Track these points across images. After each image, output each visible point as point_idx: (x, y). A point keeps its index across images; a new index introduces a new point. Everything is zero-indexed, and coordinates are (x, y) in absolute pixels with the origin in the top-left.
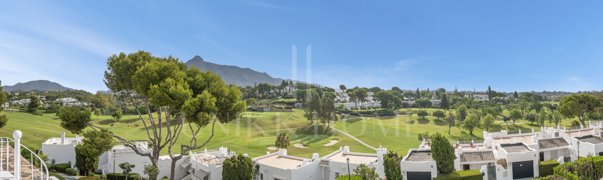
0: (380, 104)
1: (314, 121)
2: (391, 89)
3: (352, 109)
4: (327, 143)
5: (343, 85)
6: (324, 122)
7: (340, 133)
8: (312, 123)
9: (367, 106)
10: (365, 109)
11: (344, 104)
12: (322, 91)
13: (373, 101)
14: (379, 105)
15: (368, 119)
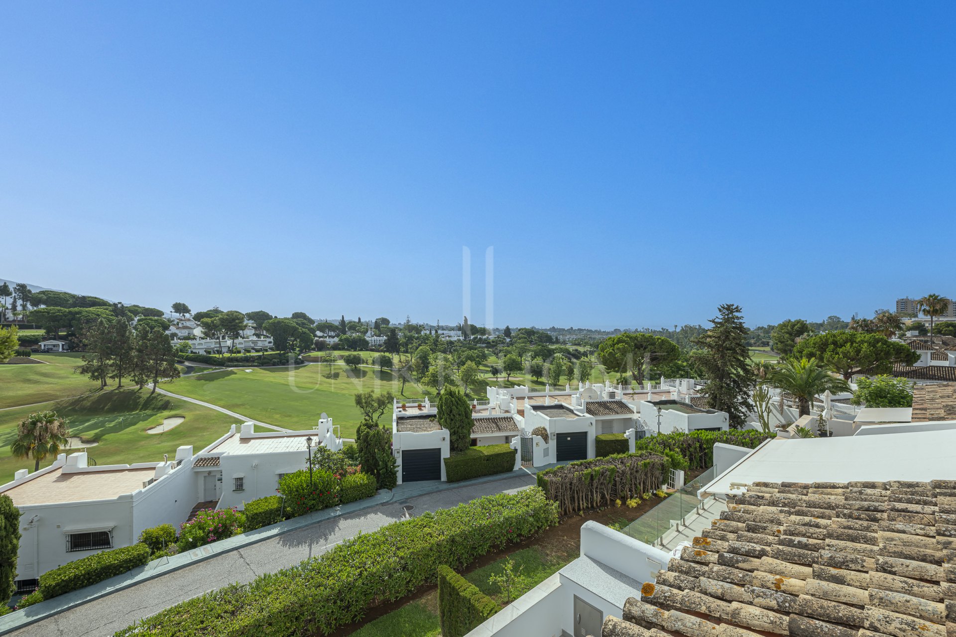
0: (270, 342)
1: (109, 381)
2: (290, 316)
3: (209, 353)
4: (153, 426)
5: (182, 302)
6: (141, 383)
7: (185, 401)
8: (105, 385)
9: (243, 346)
10: (239, 352)
11: (190, 342)
12: (129, 314)
13: (255, 338)
14: (267, 344)
15: (247, 371)
